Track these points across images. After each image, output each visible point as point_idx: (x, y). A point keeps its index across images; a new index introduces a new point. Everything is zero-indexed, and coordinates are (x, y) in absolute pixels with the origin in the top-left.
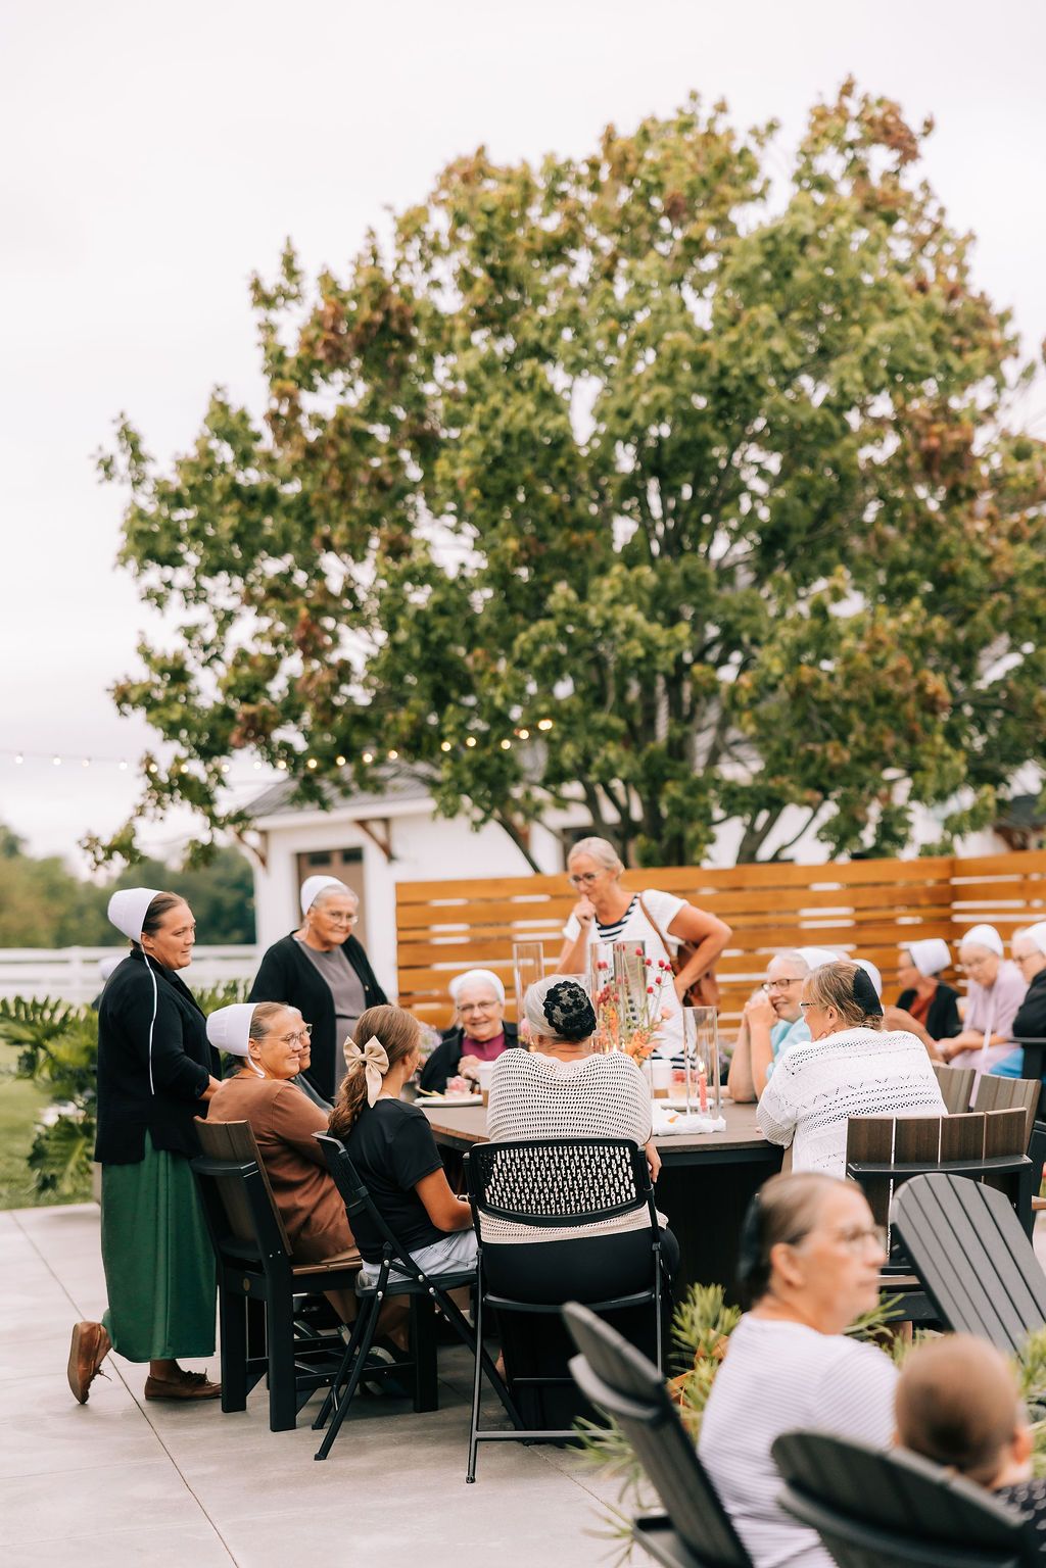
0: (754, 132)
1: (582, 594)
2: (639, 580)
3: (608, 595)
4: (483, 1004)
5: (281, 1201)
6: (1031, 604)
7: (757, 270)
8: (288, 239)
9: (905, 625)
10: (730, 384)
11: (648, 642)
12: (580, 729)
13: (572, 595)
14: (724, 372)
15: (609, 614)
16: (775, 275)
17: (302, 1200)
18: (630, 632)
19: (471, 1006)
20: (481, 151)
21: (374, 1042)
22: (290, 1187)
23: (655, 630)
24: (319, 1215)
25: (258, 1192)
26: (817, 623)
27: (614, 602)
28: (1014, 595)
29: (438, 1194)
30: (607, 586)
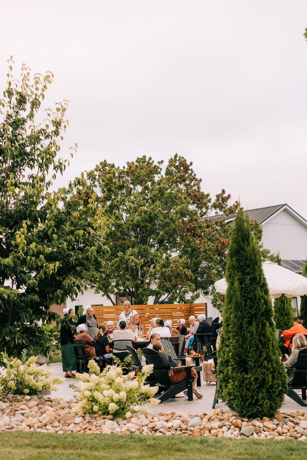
0: (159, 162)
1: (124, 254)
2: (134, 251)
3: (129, 254)
4: (111, 326)
5: (86, 350)
6: (210, 255)
7: (158, 194)
8: (70, 181)
9: (183, 261)
10: (152, 216)
11: (136, 263)
12: (123, 278)
13: (122, 254)
14: (150, 214)
15: (129, 257)
16: (161, 195)
17: (88, 350)
18: (132, 261)
19: (109, 326)
20: (105, 161)
21: (101, 329)
22: (87, 348)
23: (137, 261)
24: (90, 352)
25: (83, 348)
26: (167, 261)
27: (130, 255)
28: (206, 254)
29: (107, 348)
30: (129, 252)
